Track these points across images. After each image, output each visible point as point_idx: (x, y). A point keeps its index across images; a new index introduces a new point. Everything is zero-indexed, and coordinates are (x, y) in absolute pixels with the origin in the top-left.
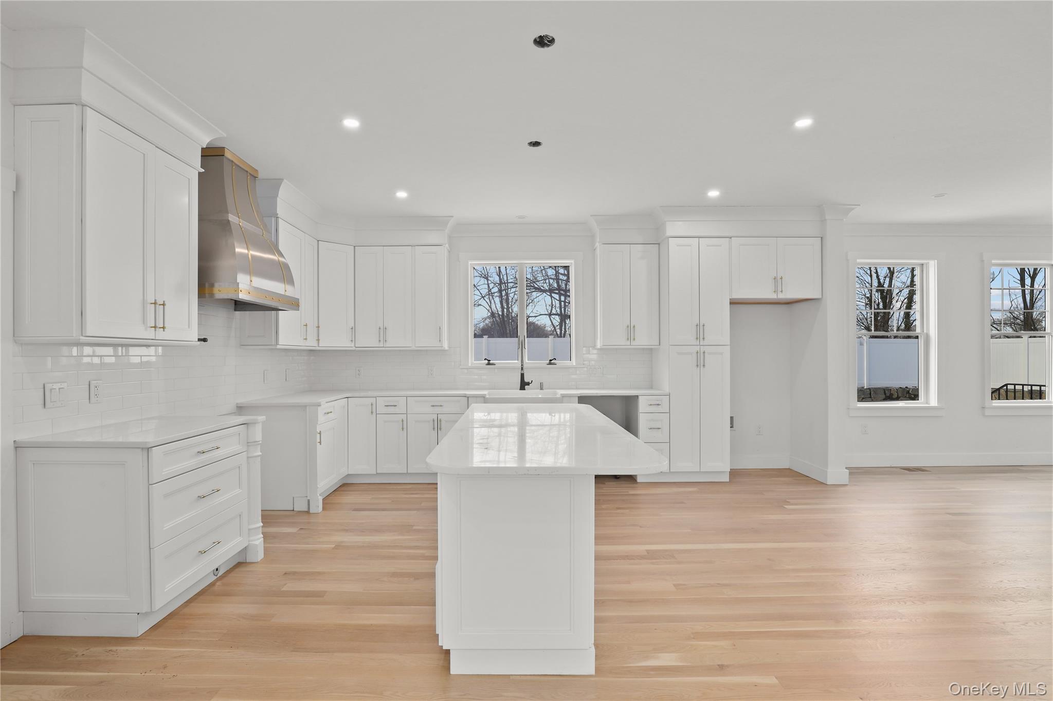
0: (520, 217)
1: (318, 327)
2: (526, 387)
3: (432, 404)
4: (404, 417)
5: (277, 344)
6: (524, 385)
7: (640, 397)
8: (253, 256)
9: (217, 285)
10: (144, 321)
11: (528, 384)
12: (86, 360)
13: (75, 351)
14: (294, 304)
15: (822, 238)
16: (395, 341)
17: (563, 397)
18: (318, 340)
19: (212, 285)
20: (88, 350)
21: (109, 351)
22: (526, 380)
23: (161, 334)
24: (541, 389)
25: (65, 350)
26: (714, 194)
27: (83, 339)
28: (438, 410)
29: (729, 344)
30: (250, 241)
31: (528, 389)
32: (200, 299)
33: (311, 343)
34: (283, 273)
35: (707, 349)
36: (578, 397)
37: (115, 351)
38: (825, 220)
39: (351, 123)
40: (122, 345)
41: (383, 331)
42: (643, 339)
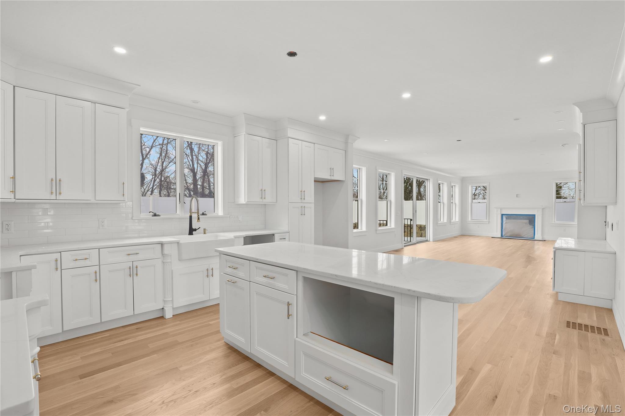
0: (195, 102)
2: (194, 232)
3: (128, 253)
4: (97, 268)
6: (191, 231)
7: (275, 235)
11: (195, 230)
15: (345, 151)
16: (72, 194)
17: (235, 238)
22: (194, 227)
24: (205, 233)
26: (322, 118)
28: (132, 258)
29: (314, 202)
31: (196, 234)
35: (306, 205)
36: (244, 237)
38: (348, 142)
41: (56, 184)
42: (269, 199)
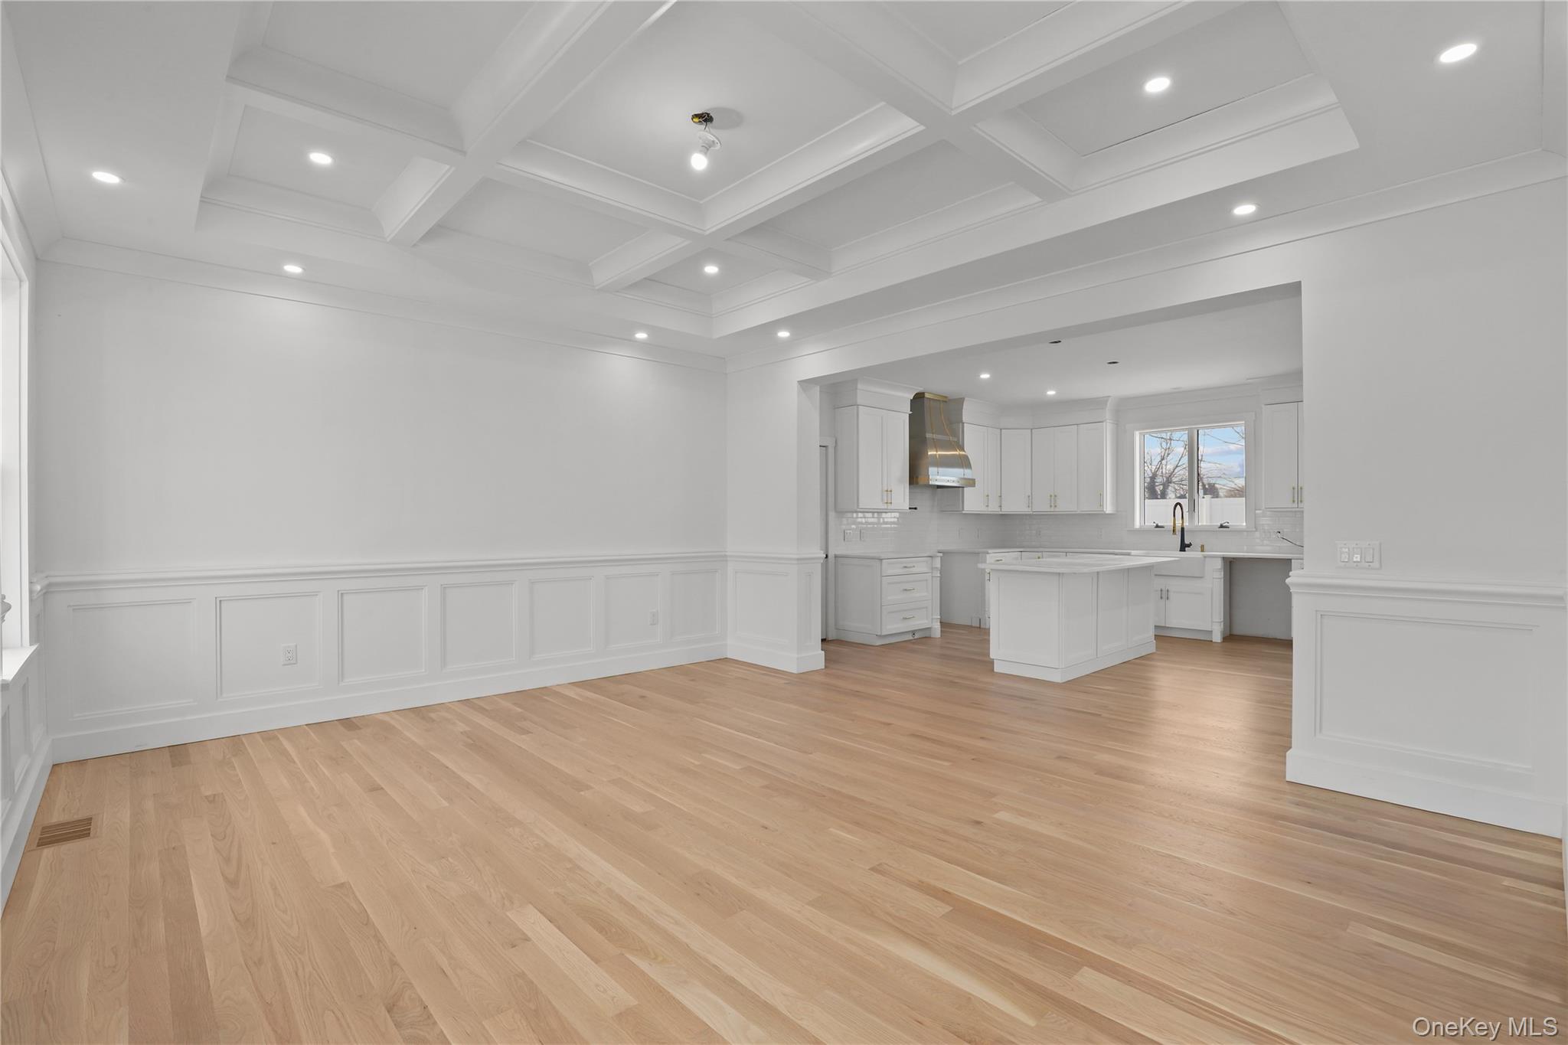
1: (1001, 496)
2: (1187, 549)
5: (963, 510)
6: (1184, 547)
7: (1293, 561)
8: (939, 455)
9: (919, 477)
10: (882, 500)
11: (1189, 545)
12: (859, 520)
13: (855, 515)
14: (971, 483)
16: (1064, 506)
17: (1205, 557)
18: (1001, 506)
19: (917, 477)
20: (860, 515)
21: (870, 515)
22: (1187, 542)
23: (890, 507)
24: (1202, 551)
25: (849, 515)
27: (858, 510)
30: (938, 445)
31: (1188, 551)
32: (912, 486)
33: (993, 508)
34: (964, 462)
36: (1222, 558)
37: (873, 515)
39: (985, 376)
40: (878, 512)
41: (1054, 498)
